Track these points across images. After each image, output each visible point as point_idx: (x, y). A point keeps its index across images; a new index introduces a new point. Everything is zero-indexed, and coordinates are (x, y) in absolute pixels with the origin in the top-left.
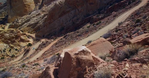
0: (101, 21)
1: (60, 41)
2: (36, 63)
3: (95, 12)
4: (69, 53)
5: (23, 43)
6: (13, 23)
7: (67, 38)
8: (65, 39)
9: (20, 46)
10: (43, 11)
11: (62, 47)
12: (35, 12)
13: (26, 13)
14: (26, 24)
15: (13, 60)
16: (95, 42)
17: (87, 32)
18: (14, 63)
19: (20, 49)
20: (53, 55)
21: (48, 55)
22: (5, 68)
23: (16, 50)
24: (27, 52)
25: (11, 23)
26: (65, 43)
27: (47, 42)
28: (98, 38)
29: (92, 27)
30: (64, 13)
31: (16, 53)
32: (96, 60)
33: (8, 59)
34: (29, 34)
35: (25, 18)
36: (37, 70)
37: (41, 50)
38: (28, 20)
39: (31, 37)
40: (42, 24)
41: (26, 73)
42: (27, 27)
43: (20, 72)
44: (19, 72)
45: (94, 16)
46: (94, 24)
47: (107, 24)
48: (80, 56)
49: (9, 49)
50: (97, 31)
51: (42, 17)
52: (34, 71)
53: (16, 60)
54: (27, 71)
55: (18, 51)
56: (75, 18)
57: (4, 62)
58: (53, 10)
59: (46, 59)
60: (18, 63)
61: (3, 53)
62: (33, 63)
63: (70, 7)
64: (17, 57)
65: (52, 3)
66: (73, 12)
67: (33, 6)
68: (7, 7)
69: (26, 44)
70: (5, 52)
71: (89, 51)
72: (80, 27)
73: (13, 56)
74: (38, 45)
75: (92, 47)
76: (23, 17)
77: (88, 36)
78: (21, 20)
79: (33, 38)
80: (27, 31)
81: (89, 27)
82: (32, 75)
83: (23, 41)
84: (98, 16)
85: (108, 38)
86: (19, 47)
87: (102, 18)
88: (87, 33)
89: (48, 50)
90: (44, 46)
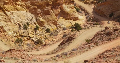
5: (64, 19)
9: (56, 25)
15: (38, 50)
18: (38, 57)
19: (56, 31)
23: (48, 31)
24: (67, 41)
27: (117, 30)
31: (46, 38)
33: (27, 45)
34: (82, 4)
37: (97, 44)
39: (84, 10)
49: (35, 27)
53: (42, 51)
55: (50, 35)
57: (20, 48)
60: (46, 59)
61: (23, 31)
64: (45, 45)
69: (69, 25)
70: (26, 29)
73: (38, 42)
74: (95, 33)
79: (87, 13)
83: (64, 14)
86: (54, 27)
89: (114, 50)
90: (108, 37)
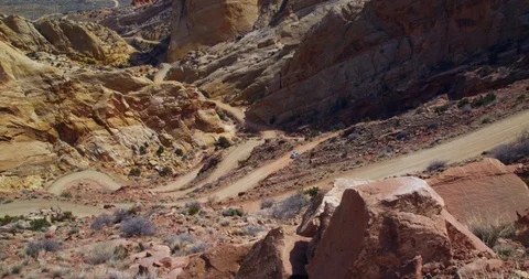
0: (495, 93)
1: (329, 145)
2: (234, 207)
3: (478, 55)
4: (361, 194)
5: (202, 133)
6: (182, 62)
7: (355, 138)
8: (346, 143)
9: (190, 142)
10: (284, 35)
11: (331, 168)
12: (255, 33)
13: (226, 36)
14: (221, 70)
15: (165, 185)
16: (463, 170)
17: (434, 127)
18: (167, 194)
19: (191, 152)
20: (294, 193)
21: (278, 187)
22: (138, 204)
23: (179, 153)
24: (210, 167)
25: (176, 64)
26: (344, 156)
27: (283, 142)
28: (473, 155)
29: (454, 110)
30: (356, 48)
31: (177, 165)
32: (460, 239)
33: (149, 177)
34: (227, 107)
35: (221, 53)
36: (235, 234)
37: (256, 166)
38: (231, 61)
39: (231, 116)
40: (272, 76)
41: (199, 234)
42: (224, 82)
43: (181, 227)
44: (178, 227)
45: (469, 70)
46: (466, 102)
47: (520, 106)
48: (399, 214)
49: (157, 148)
50: (473, 129)
51: (277, 54)
52: (225, 233)
53: (172, 185)
54: (203, 229)
55: (183, 159)
56: (395, 70)
57: (137, 184)
58: (319, 32)
59: (268, 200)
60: (179, 196)
61: (139, 156)
62: (224, 208)
63: (380, 29)
64: (176, 175)
65: (319, 9)
66: (388, 47)
67: (252, 13)
68: (171, 9)
69: (211, 140)
70: (145, 153)
71: (435, 202)
72: (407, 105)
73: (165, 172)
74: (251, 149)
75: (445, 186)
76: (217, 47)
77: (432, 145)
78: (207, 55)
79: (236, 121)
80: (222, 94)
81: (444, 109)
82: (215, 244)
83: (203, 126)
84: (485, 73)
85: (516, 161)
86: (189, 146)
87: (502, 84)
88: (430, 132)
89: (281, 172)
90: (270, 155)
